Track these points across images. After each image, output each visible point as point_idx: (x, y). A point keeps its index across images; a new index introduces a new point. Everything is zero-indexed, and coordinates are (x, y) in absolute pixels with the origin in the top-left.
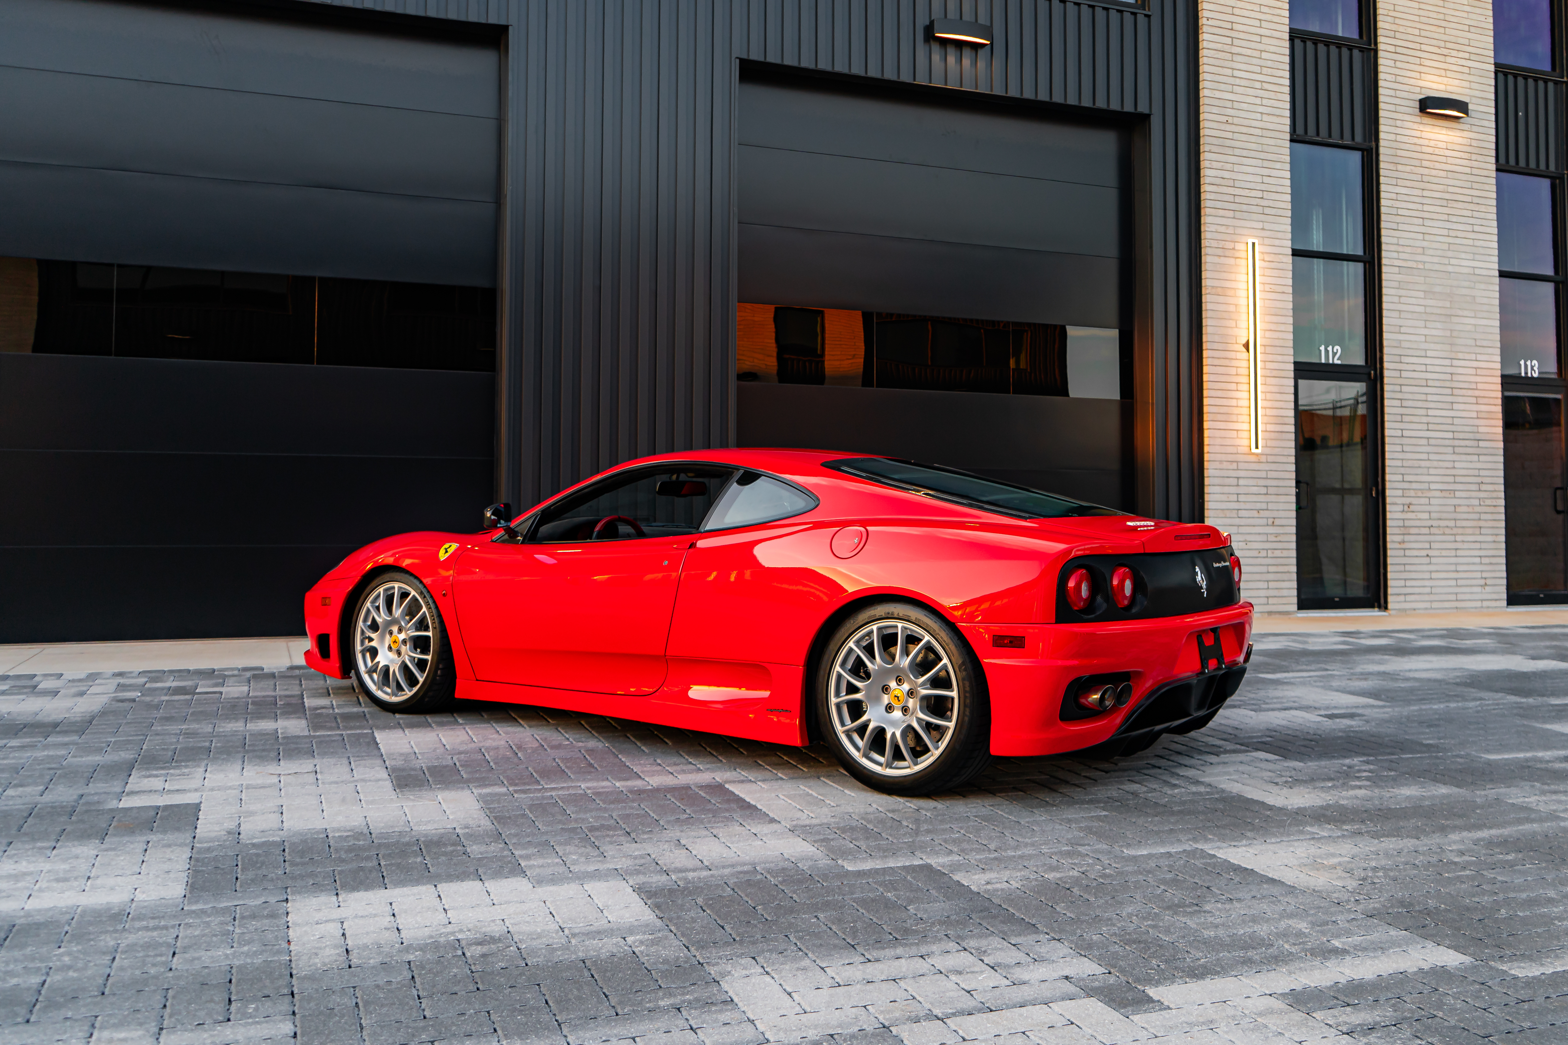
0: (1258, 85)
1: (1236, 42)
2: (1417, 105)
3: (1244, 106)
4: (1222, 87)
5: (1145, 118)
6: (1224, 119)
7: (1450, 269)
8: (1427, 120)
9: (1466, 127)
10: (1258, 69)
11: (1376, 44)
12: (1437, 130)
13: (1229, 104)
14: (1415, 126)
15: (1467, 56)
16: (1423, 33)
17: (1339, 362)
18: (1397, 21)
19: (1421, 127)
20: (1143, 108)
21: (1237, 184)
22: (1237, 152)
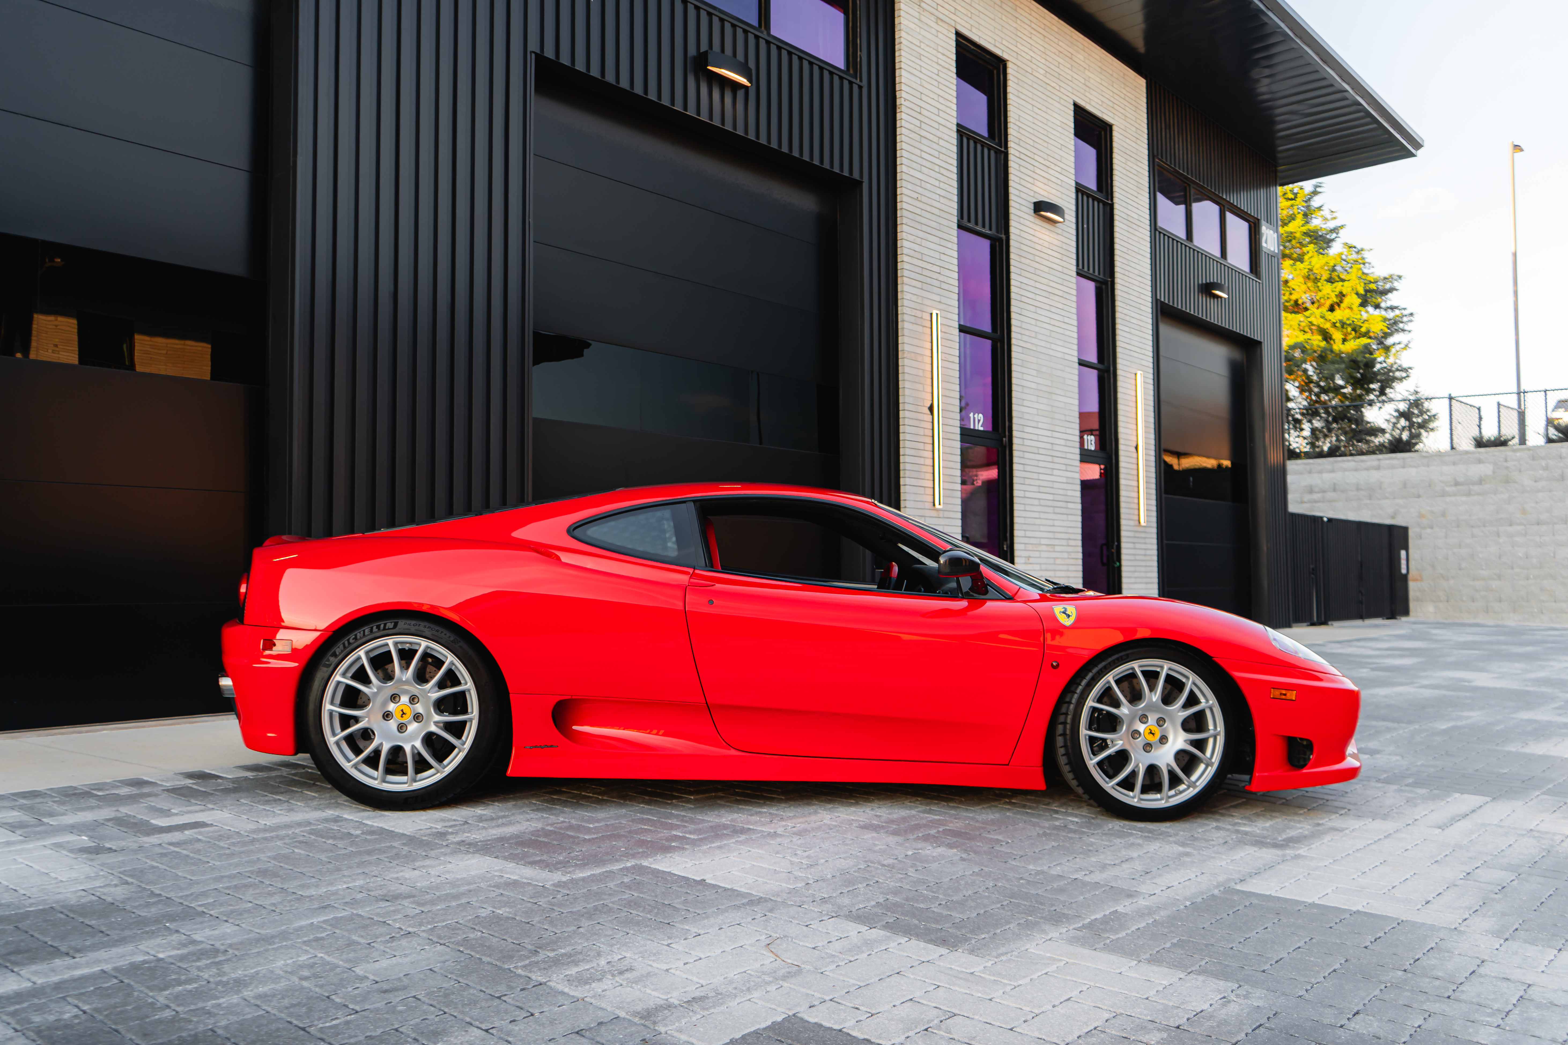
0: (937, 168)
1: (924, 126)
2: (1032, 206)
3: (928, 186)
4: (914, 165)
5: (860, 183)
6: (915, 195)
7: (1051, 352)
8: (1038, 221)
9: (1059, 231)
10: (936, 154)
11: (1006, 147)
12: (1043, 230)
13: (918, 183)
14: (1031, 225)
15: (1059, 170)
16: (1036, 145)
17: (981, 429)
18: (1021, 131)
19: (1035, 227)
20: (856, 175)
21: (925, 258)
22: (924, 228)
